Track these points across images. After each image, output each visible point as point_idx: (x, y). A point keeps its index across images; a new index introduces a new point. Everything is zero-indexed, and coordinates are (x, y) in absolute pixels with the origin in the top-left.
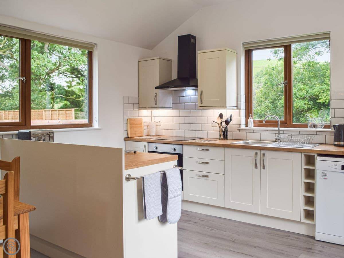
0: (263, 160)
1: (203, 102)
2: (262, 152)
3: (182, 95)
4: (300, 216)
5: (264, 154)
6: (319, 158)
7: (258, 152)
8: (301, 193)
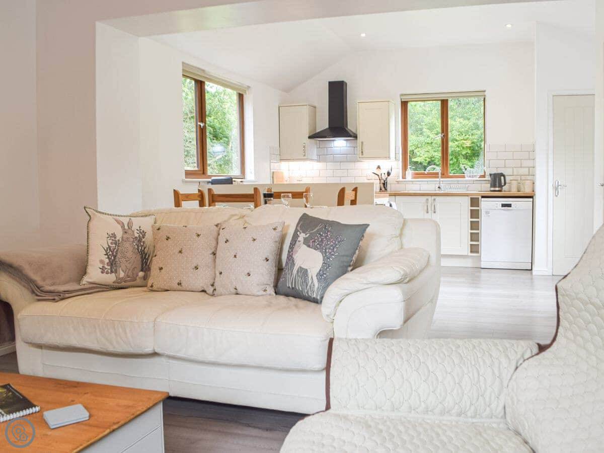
0: (434, 206)
1: (364, 153)
2: (433, 198)
3: (330, 146)
4: (466, 251)
5: (434, 200)
6: (483, 199)
7: (429, 198)
8: (467, 231)
